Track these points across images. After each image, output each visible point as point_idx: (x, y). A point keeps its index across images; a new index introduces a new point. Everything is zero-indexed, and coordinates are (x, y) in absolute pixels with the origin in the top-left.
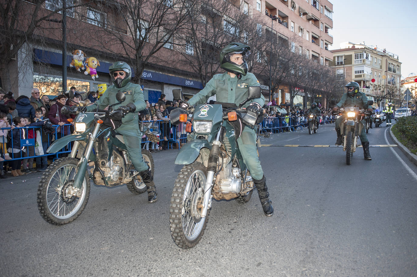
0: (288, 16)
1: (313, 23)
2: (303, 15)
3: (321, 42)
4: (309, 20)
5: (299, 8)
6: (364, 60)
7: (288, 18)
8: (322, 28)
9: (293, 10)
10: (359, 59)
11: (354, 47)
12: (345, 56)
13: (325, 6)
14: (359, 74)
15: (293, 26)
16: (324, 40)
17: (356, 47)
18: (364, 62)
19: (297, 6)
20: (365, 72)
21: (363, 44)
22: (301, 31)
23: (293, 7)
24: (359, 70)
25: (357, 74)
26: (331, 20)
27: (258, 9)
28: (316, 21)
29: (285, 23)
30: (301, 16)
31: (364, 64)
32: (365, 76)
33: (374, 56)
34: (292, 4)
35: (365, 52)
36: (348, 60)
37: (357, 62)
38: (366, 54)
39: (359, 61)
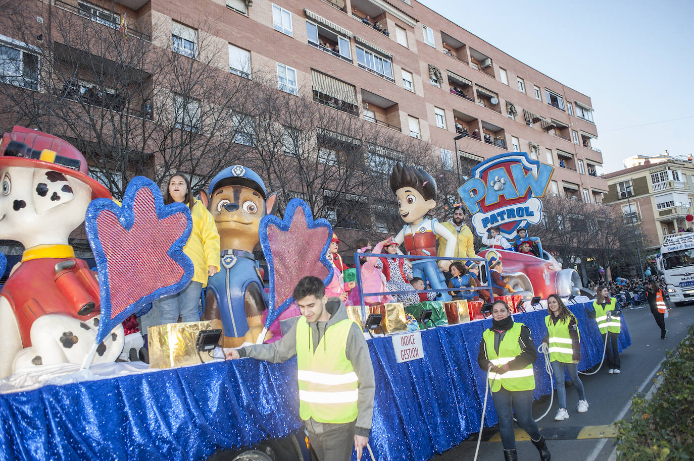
0: (503, 129)
1: (558, 133)
2: (534, 123)
3: (578, 164)
4: (548, 128)
5: (524, 111)
6: (670, 183)
7: (504, 132)
8: (577, 140)
9: (512, 117)
10: (661, 182)
11: (647, 162)
12: (634, 180)
13: (576, 103)
14: (666, 208)
15: (517, 144)
16: (583, 158)
17: (652, 161)
18: (670, 186)
19: (519, 110)
20: (677, 204)
21: (666, 154)
22: (533, 150)
23: (512, 112)
24: (665, 202)
25: (662, 209)
26: (592, 125)
27: (440, 125)
28: (562, 129)
29: (499, 142)
30: (531, 126)
31: (672, 189)
32: (678, 210)
33: (689, 173)
34: (509, 107)
35: (669, 169)
36: (641, 187)
37: (657, 188)
38: (673, 172)
39: (662, 186)
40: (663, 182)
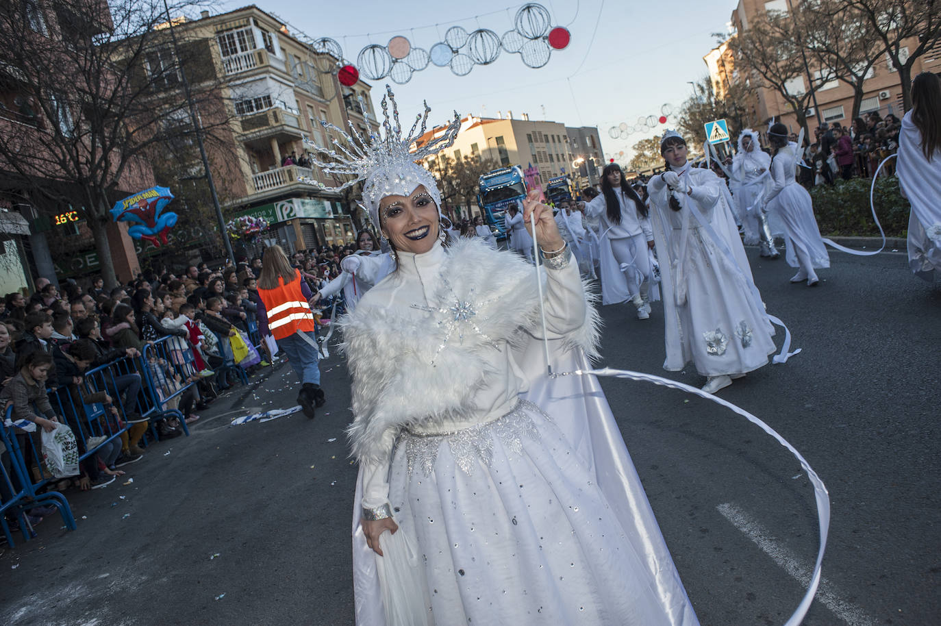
6: (260, 55)
10: (240, 53)
12: (181, 49)
14: (256, 113)
18: (261, 62)
20: (277, 104)
24: (252, 97)
25: (248, 115)
31: (266, 69)
32: (280, 117)
33: (291, 51)
35: (256, 23)
36: (197, 66)
37: (233, 66)
38: (264, 35)
39: (243, 63)
40: (245, 53)
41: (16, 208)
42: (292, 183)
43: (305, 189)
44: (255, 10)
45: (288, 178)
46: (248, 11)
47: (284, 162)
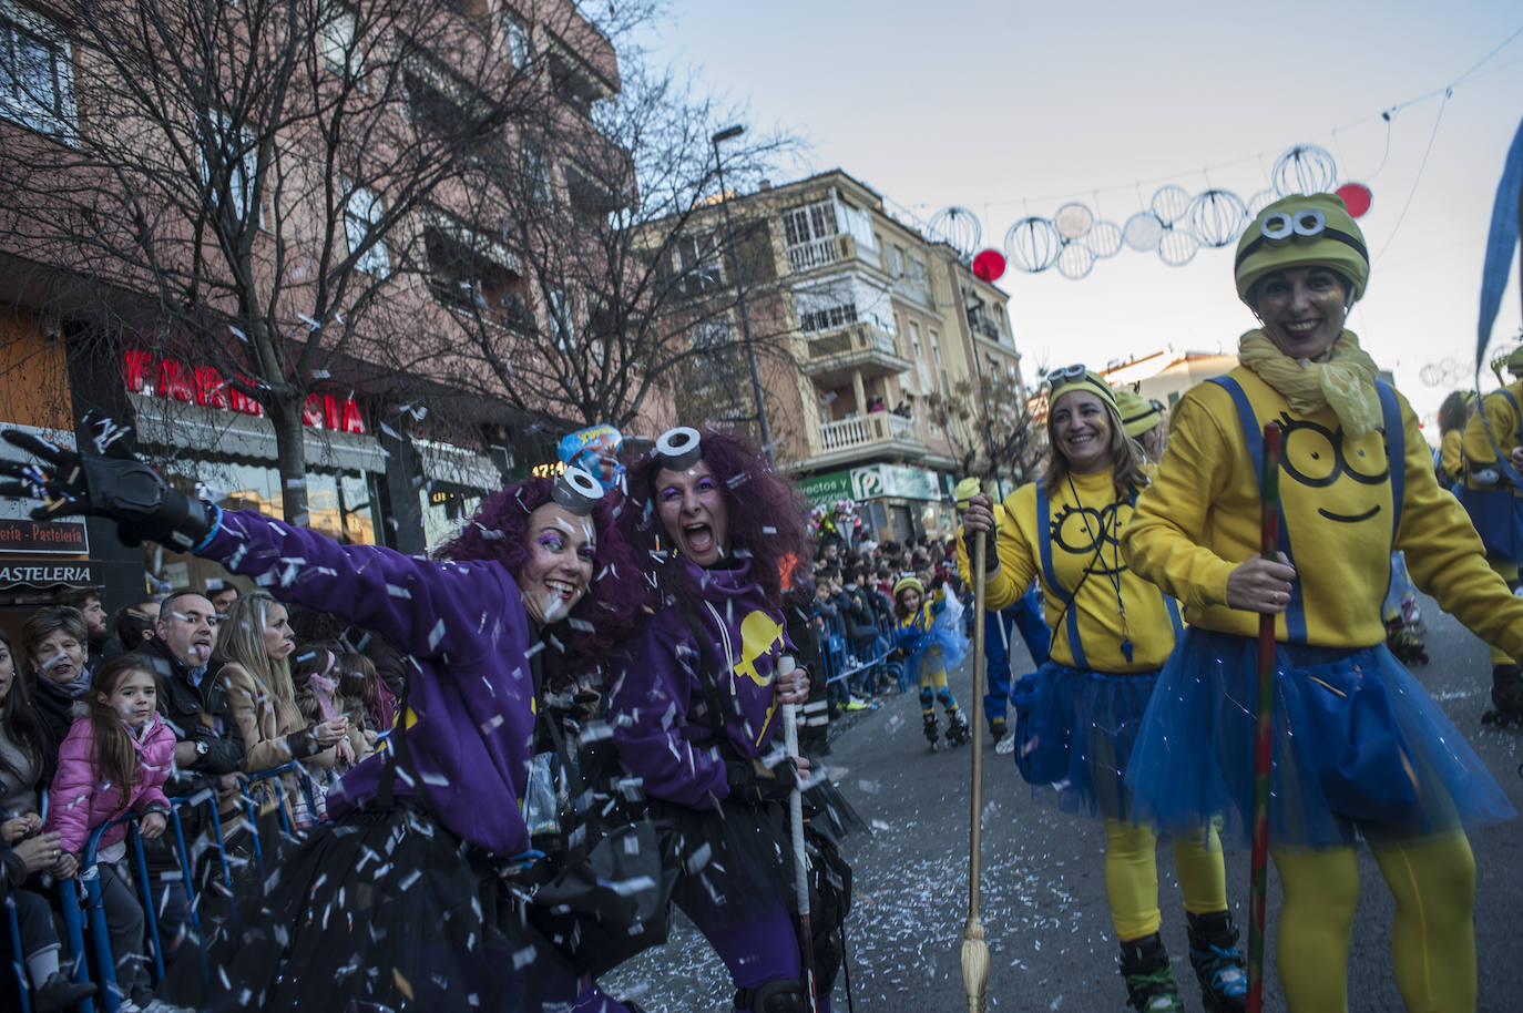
6: (844, 243)
10: (814, 241)
14: (831, 331)
18: (845, 253)
20: (864, 318)
24: (827, 307)
25: (819, 333)
31: (852, 264)
32: (868, 337)
35: (840, 196)
36: (749, 260)
37: (803, 259)
39: (818, 255)
40: (821, 240)
41: (486, 452)
42: (880, 440)
43: (900, 450)
44: (841, 177)
45: (874, 434)
46: (830, 179)
47: (871, 407)
